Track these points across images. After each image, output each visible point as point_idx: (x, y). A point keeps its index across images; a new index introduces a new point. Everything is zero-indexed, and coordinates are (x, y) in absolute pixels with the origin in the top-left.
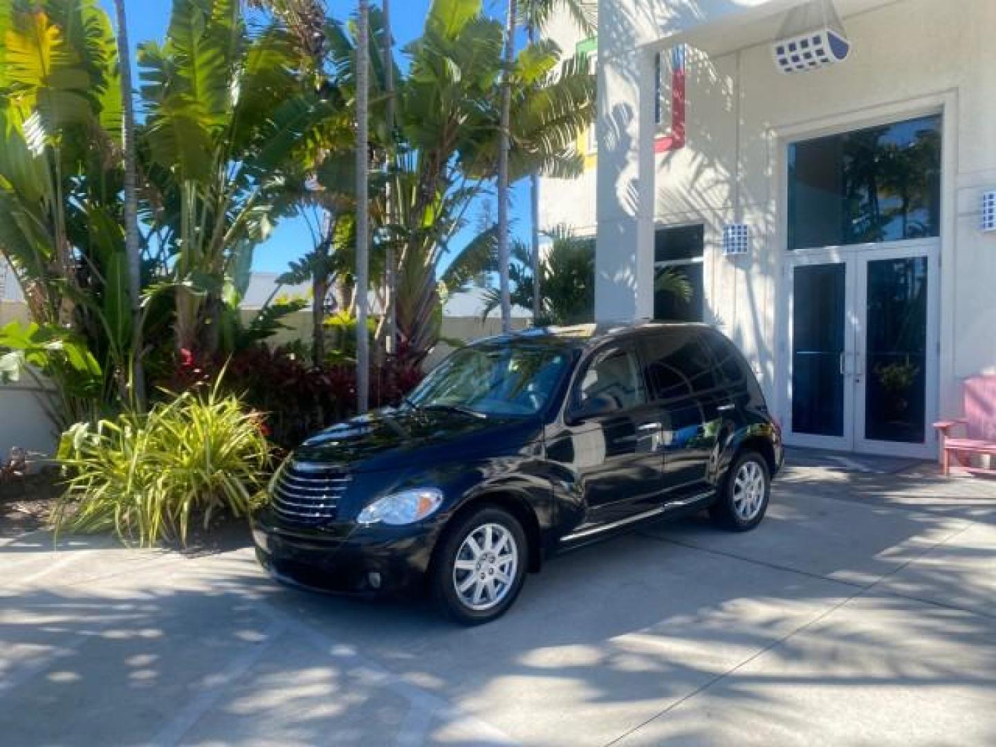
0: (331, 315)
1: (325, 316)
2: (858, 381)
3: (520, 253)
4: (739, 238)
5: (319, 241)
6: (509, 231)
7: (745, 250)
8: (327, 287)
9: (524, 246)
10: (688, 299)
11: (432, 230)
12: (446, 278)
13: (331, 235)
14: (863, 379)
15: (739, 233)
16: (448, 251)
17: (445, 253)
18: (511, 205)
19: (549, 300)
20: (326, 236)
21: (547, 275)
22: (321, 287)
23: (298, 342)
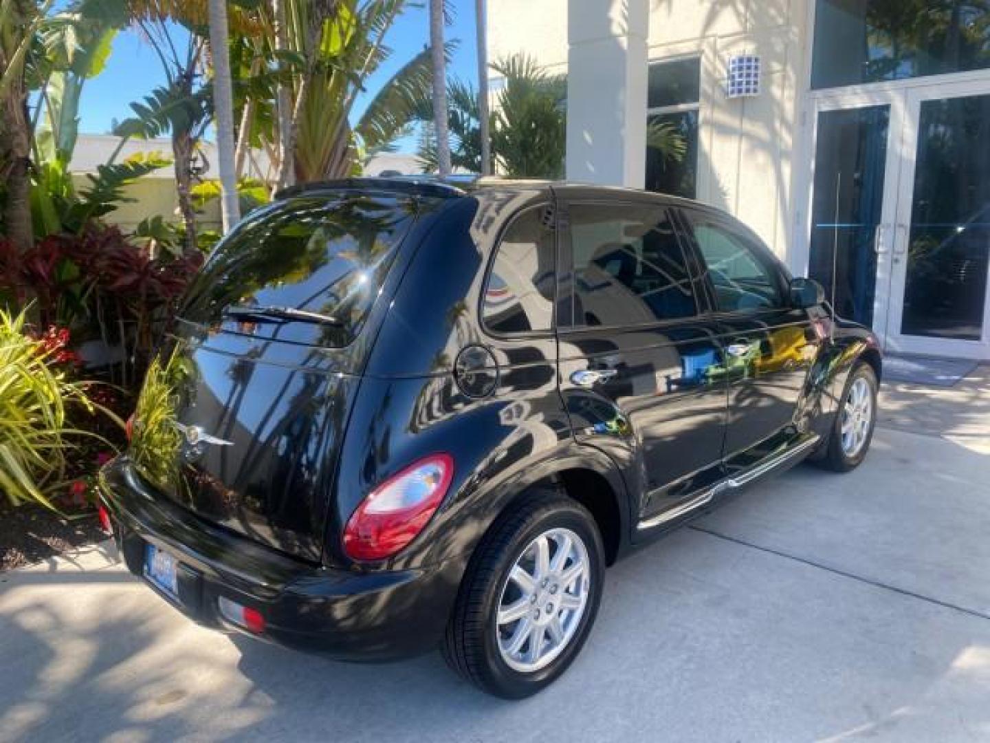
0: (201, 182)
1: (193, 181)
2: (896, 261)
3: (460, 98)
4: (748, 83)
5: (175, 74)
6: (447, 60)
7: (755, 91)
8: (192, 142)
9: (464, 90)
10: (679, 158)
11: (339, 58)
12: (364, 128)
13: (192, 64)
14: (904, 259)
15: (748, 75)
16: (364, 90)
17: (360, 93)
18: (448, 21)
19: (502, 159)
20: (184, 66)
21: (498, 125)
22: (184, 143)
23: (158, 220)
